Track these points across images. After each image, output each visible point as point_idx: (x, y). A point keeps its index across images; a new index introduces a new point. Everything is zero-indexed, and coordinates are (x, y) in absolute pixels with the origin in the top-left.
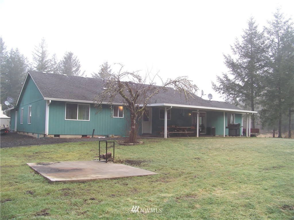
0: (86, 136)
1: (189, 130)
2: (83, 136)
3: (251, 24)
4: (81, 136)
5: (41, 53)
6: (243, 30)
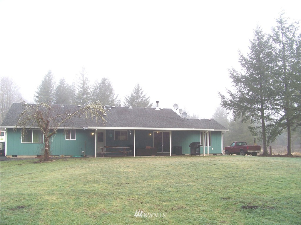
0: (40, 156)
2: (38, 156)
4: (36, 156)
6: (250, 40)
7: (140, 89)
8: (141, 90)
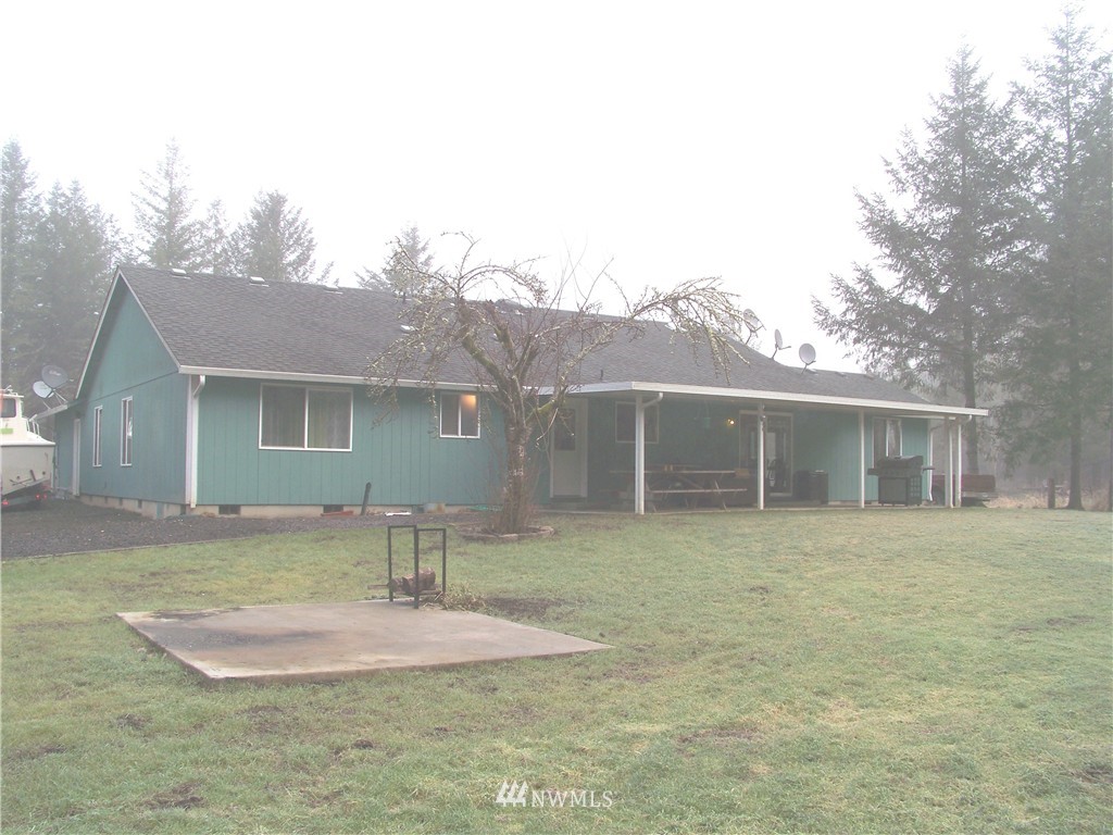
0: (339, 508)
1: (728, 481)
2: (328, 508)
3: (961, 75)
4: (320, 510)
5: (165, 199)
6: (932, 97)
7: (420, 246)
8: (424, 249)
